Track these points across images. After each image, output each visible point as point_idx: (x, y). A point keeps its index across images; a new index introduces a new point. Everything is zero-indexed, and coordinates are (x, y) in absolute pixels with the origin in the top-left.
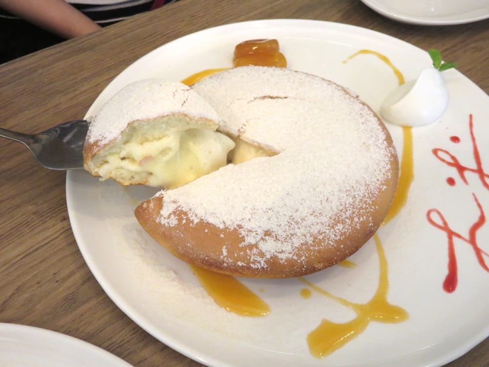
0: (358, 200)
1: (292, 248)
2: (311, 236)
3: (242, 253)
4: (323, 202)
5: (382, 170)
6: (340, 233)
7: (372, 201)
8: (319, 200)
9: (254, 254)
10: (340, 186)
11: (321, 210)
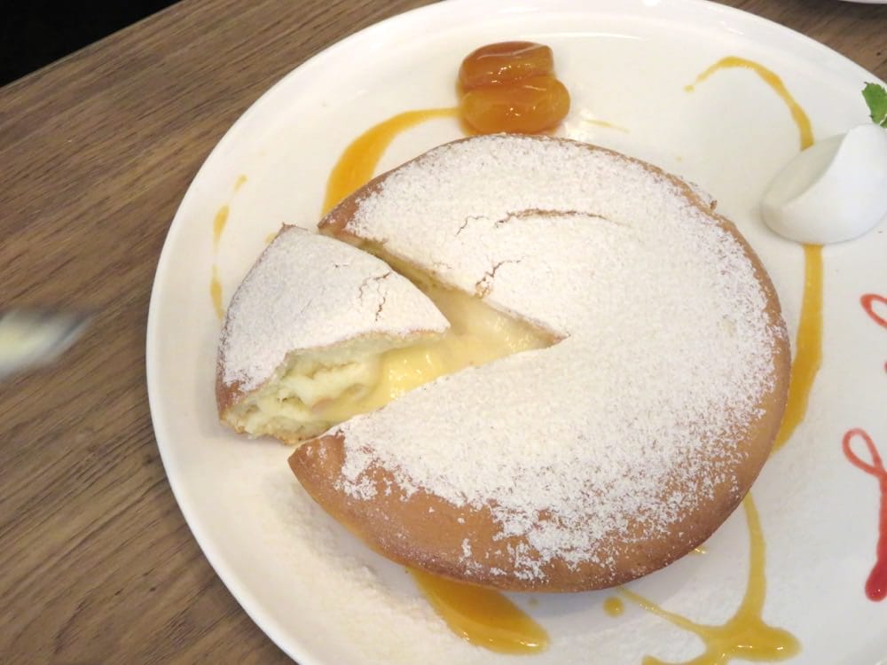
0: (711, 443)
1: (589, 541)
2: (624, 518)
3: (499, 552)
4: (645, 450)
5: (757, 375)
6: (677, 510)
7: (739, 443)
8: (640, 446)
9: (521, 555)
10: (678, 415)
11: (644, 466)
